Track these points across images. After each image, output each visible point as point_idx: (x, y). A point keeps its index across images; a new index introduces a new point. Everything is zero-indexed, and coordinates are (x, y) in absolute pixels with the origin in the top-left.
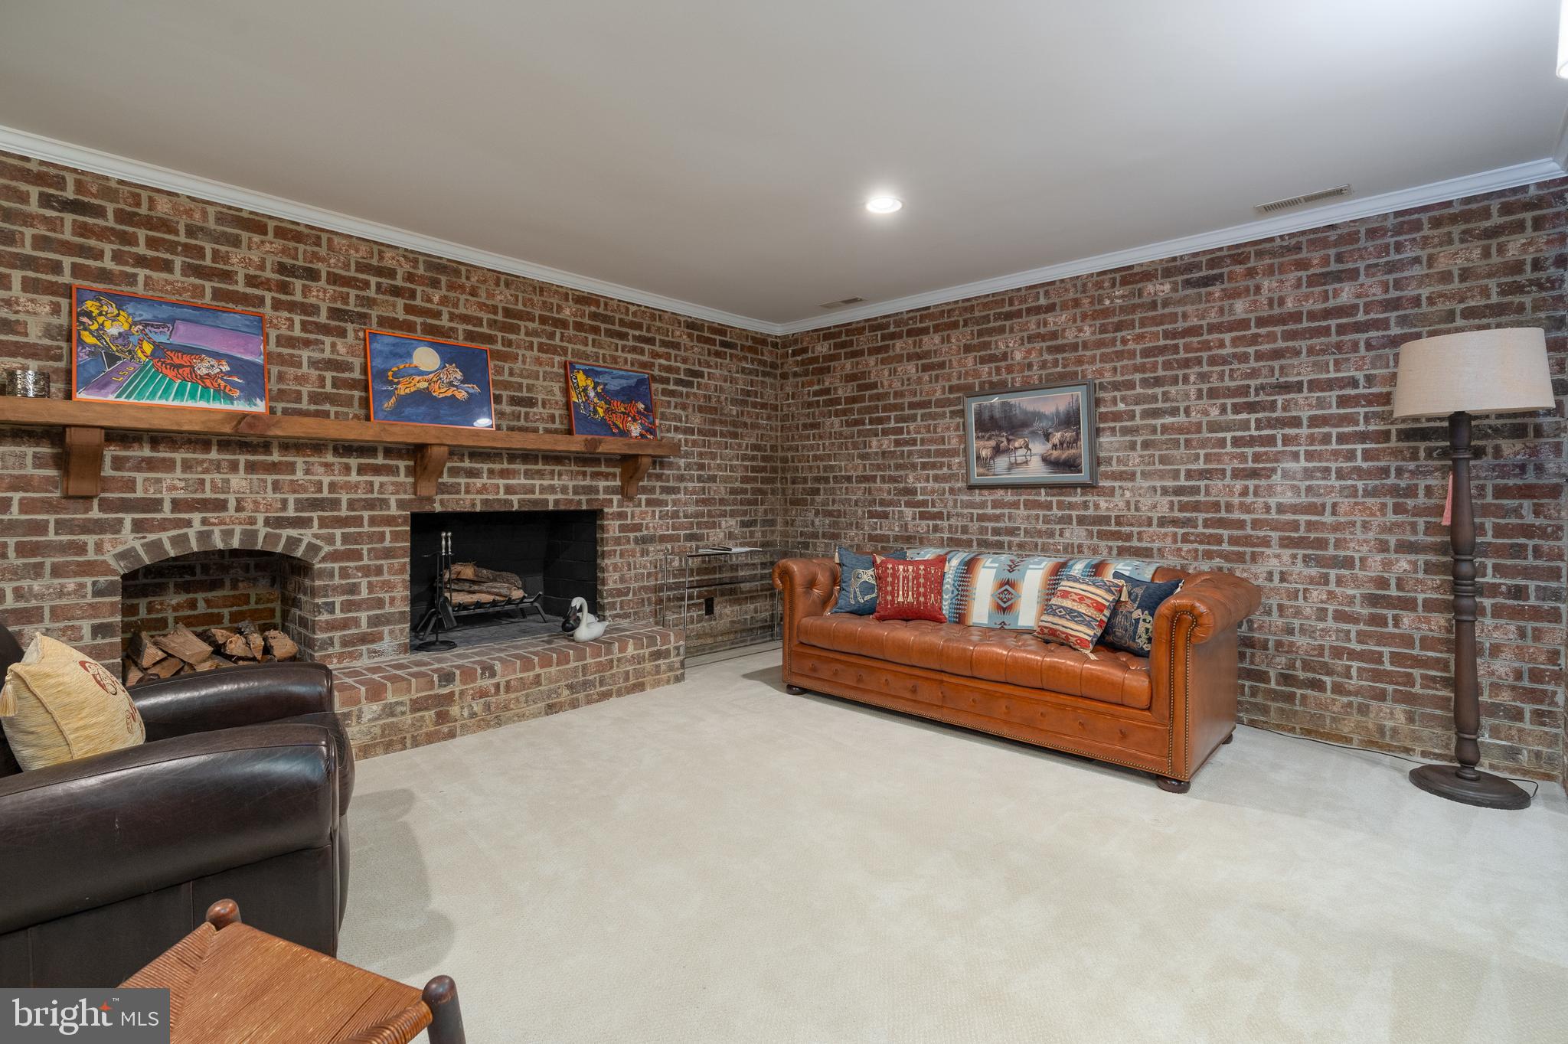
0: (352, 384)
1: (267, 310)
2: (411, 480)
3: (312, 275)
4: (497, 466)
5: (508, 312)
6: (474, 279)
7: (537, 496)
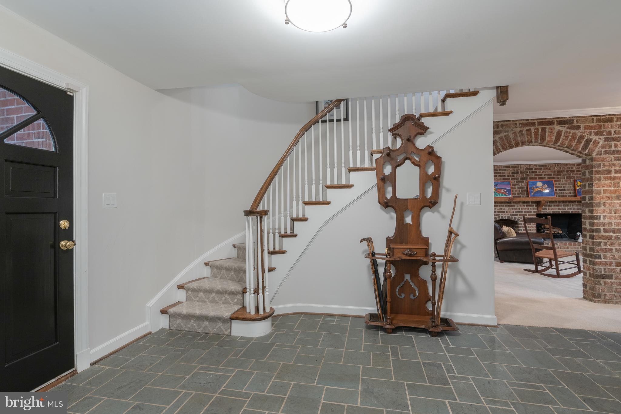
0: (525, 191)
1: (511, 180)
2: (536, 207)
3: (518, 173)
4: (556, 204)
5: (558, 171)
6: (550, 166)
7: (566, 210)
